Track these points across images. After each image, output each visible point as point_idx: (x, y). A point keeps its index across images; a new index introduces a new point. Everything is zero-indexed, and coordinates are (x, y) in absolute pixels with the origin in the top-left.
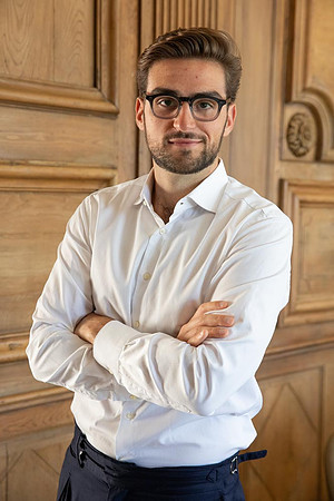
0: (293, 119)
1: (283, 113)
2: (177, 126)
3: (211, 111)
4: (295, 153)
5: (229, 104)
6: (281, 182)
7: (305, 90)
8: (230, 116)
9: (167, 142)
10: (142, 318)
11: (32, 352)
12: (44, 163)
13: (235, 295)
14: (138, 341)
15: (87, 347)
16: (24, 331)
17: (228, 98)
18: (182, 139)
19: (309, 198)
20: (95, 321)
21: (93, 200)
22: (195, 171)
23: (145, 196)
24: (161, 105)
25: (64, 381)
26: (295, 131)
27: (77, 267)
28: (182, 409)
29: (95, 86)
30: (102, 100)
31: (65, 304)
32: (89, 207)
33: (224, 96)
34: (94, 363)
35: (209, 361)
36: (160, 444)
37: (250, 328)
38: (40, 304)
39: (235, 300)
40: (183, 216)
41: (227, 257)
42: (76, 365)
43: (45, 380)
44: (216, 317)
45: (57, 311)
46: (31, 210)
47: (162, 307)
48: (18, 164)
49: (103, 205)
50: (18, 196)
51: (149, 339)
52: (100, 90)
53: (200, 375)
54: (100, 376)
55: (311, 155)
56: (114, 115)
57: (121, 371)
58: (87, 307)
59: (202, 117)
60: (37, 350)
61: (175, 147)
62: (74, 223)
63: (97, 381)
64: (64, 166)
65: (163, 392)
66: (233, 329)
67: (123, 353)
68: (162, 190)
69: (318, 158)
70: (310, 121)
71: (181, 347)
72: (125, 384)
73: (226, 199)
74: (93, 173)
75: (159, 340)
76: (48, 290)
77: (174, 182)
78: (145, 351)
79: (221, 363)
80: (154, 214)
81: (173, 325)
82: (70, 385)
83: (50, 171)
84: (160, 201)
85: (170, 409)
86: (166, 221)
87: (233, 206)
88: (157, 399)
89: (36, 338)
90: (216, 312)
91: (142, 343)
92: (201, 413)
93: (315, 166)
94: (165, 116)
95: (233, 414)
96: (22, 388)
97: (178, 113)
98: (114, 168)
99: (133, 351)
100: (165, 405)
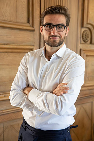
0: (84, 32)
1: (81, 30)
2: (52, 33)
3: (62, 29)
4: (85, 41)
5: (67, 27)
6: (81, 50)
7: (87, 24)
8: (67, 30)
9: (49, 38)
10: (42, 88)
11: (11, 98)
12: (14, 44)
13: (69, 81)
14: (41, 94)
15: (26, 96)
16: (8, 92)
17: (67, 25)
18: (54, 37)
19: (89, 54)
20: (29, 89)
21: (28, 54)
22: (57, 46)
23: (43, 53)
24: (48, 28)
25: (20, 106)
26: (84, 35)
27: (24, 73)
28: (54, 113)
29: (28, 22)
30: (30, 27)
31: (20, 84)
32: (27, 56)
33: (65, 25)
34: (29, 101)
35: (62, 100)
36: (48, 124)
37: (73, 91)
38: (13, 84)
39: (69, 83)
40: (54, 59)
41: (67, 70)
42: (24, 101)
43: (15, 105)
44: (64, 87)
45: (18, 86)
46: (10, 58)
47: (48, 85)
48: (6, 45)
49: (31, 56)
50: (6, 54)
51: (45, 94)
52: (29, 24)
53: (59, 104)
54: (31, 104)
55: (89, 42)
56: (33, 31)
57: (37, 103)
58: (26, 85)
59: (59, 31)
60: (12, 97)
61: (52, 40)
62: (23, 61)
63: (30, 106)
64: (20, 45)
65: (49, 109)
66: (69, 91)
67: (37, 98)
68: (48, 51)
69: (91, 43)
70: (89, 32)
71: (54, 96)
72: (38, 106)
73: (66, 54)
74: (28, 47)
75: (47, 94)
76: (15, 80)
77: (51, 49)
78: (43, 97)
79: (65, 101)
80: (46, 58)
81: (51, 90)
82: (22, 107)
83: (15, 47)
84: (47, 55)
85: (50, 114)
86: (49, 60)
87: (68, 56)
88: (47, 111)
89: (12, 94)
90: (64, 86)
91: (43, 95)
92: (59, 115)
93: (90, 45)
94: (49, 31)
95: (68, 115)
96: (8, 108)
97: (53, 30)
98: (33, 46)
99: (40, 97)
100: (49, 112)
